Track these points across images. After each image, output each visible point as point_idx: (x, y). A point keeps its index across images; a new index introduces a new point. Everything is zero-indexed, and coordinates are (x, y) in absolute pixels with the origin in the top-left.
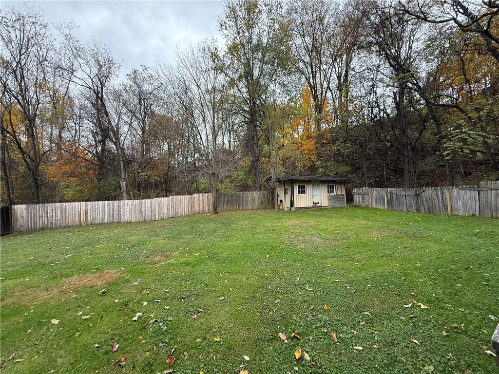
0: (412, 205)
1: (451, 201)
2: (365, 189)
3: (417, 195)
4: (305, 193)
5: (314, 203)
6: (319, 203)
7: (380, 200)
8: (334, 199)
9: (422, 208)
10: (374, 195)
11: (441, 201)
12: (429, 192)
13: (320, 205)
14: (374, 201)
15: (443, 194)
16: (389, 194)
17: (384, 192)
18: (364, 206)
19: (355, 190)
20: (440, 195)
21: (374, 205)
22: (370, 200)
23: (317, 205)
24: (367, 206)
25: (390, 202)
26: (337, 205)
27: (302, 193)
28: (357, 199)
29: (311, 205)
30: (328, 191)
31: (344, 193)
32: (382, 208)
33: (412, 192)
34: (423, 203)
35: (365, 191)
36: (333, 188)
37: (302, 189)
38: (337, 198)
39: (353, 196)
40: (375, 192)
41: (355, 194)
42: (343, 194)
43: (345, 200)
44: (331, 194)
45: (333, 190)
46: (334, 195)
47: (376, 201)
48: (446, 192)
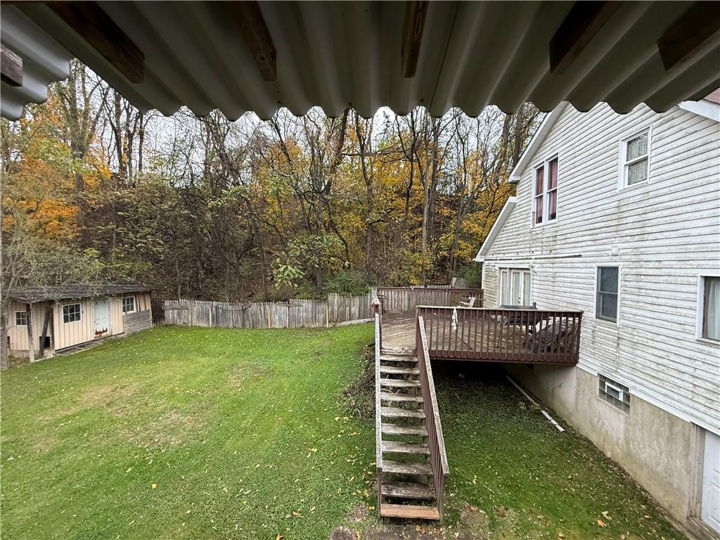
0: (238, 320)
1: (271, 316)
2: (183, 302)
3: (244, 310)
4: (79, 319)
5: (97, 333)
6: (106, 331)
7: (203, 315)
8: (133, 319)
9: (247, 323)
10: (195, 309)
11: (263, 315)
12: (254, 307)
13: (108, 333)
14: (195, 317)
15: (265, 309)
16: (214, 308)
17: (209, 306)
18: (181, 324)
19: (167, 303)
20: (263, 310)
21: (195, 323)
22: (190, 317)
23: (104, 334)
24: (184, 324)
25: (216, 318)
26: (138, 328)
27: (72, 319)
28: (170, 315)
29: (92, 337)
30: (124, 308)
31: (149, 307)
32: (205, 325)
33: (239, 307)
34: (248, 318)
35: (183, 304)
36: (132, 302)
37: (72, 311)
38: (138, 317)
39: (164, 311)
40: (197, 306)
41: (168, 308)
42: (148, 309)
43: (151, 318)
44: (129, 313)
45: (132, 306)
46: (134, 314)
47: (198, 318)
48: (267, 307)
